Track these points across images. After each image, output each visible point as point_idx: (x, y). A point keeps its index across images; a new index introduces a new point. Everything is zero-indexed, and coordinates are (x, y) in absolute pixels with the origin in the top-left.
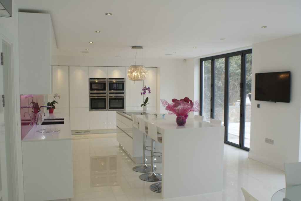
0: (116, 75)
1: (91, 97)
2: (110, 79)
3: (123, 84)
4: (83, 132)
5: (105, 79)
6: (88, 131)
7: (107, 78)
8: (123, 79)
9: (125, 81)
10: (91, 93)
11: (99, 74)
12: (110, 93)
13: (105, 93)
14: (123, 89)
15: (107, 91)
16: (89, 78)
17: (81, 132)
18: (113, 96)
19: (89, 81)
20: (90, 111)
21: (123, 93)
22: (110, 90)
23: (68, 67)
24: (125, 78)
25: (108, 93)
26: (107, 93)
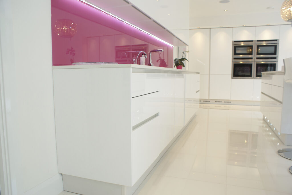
0: (267, 35)
1: (234, 62)
2: (258, 41)
3: (276, 47)
4: (223, 102)
5: (252, 41)
6: (229, 101)
7: (255, 41)
8: (276, 40)
9: (278, 43)
10: (235, 59)
11: (244, 36)
12: (258, 58)
13: (251, 58)
14: (275, 53)
15: (254, 56)
16: (233, 41)
17: (221, 102)
18: (262, 62)
19: (233, 44)
20: (232, 78)
21: (275, 58)
22: (258, 54)
23: (209, 29)
24: (279, 40)
25: (256, 58)
26: (253, 58)
